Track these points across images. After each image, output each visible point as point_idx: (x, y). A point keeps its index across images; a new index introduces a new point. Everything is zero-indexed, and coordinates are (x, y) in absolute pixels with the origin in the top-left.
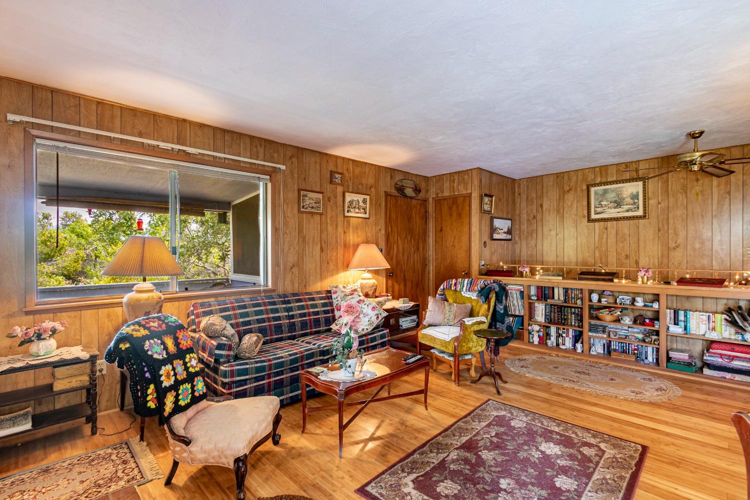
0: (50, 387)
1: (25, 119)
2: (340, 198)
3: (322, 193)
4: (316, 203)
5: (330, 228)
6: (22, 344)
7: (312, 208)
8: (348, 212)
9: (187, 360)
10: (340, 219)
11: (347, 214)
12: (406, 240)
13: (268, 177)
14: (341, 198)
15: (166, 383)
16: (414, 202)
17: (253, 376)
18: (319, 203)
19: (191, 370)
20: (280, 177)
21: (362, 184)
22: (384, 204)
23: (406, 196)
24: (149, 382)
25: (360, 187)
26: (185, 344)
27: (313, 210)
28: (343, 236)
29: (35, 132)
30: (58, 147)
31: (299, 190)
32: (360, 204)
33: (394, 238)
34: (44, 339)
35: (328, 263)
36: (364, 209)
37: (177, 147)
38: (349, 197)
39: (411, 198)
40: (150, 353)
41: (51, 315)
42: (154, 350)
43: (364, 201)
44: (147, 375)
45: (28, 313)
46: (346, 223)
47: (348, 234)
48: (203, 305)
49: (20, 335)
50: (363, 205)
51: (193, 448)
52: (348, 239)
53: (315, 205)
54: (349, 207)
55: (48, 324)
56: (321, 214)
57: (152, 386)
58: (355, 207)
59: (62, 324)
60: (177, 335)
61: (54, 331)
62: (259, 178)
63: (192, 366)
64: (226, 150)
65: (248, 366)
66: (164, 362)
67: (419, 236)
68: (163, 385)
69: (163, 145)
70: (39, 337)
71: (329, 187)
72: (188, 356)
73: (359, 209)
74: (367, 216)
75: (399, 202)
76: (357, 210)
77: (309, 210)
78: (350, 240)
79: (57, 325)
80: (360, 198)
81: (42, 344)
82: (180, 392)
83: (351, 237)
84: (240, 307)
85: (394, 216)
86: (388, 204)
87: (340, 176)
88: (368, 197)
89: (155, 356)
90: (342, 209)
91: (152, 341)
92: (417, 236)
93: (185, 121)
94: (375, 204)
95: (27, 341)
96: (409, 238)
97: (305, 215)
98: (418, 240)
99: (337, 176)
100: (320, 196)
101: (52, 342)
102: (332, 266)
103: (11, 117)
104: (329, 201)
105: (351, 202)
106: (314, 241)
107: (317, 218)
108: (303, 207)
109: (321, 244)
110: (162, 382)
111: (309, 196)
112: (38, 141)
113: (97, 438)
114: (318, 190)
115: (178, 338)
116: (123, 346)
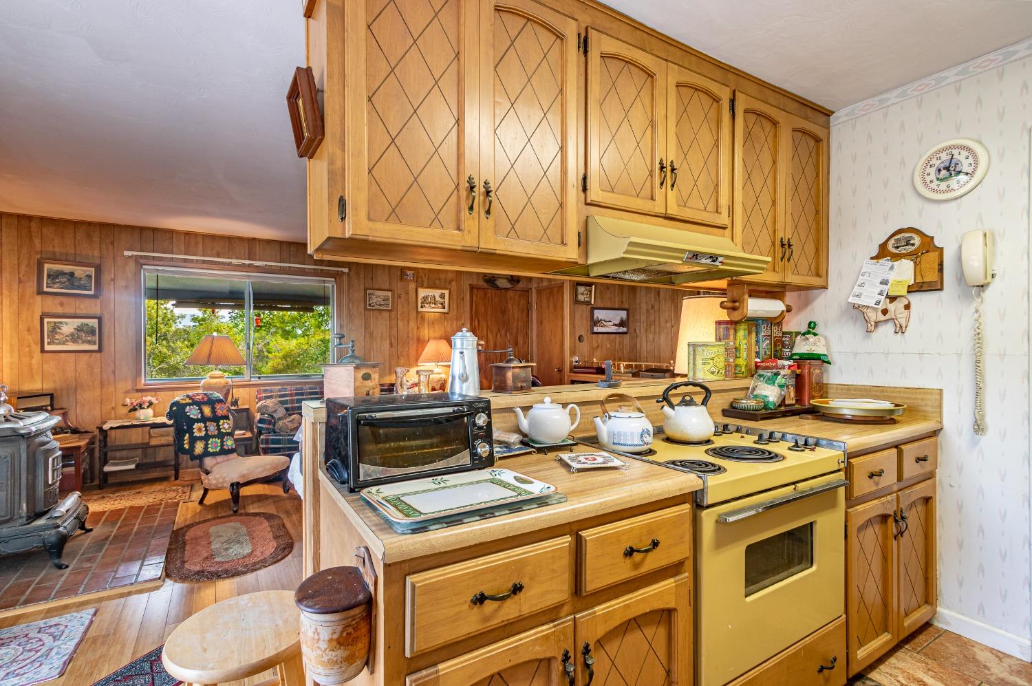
0: (148, 443)
1: (136, 253)
2: (412, 294)
3: (391, 291)
4: (383, 300)
5: (400, 324)
6: (130, 411)
7: (380, 305)
8: (422, 307)
9: (220, 424)
10: (413, 315)
11: (420, 310)
12: (499, 335)
13: (334, 279)
14: (414, 294)
15: (197, 434)
16: (510, 293)
17: (286, 446)
18: (388, 300)
19: (222, 430)
20: (345, 278)
21: (439, 279)
22: (468, 297)
23: (498, 288)
24: (186, 432)
25: (437, 282)
26: (220, 412)
27: (381, 308)
28: (415, 332)
29: (142, 261)
30: (158, 270)
31: (366, 290)
32: (437, 299)
33: (482, 331)
34: (144, 408)
35: (398, 358)
36: (442, 304)
37: (247, 262)
38: (423, 293)
39: (507, 289)
40: (188, 414)
41: (153, 393)
42: (192, 413)
43: (442, 296)
44: (185, 427)
45: (138, 391)
46: (419, 318)
47: (422, 330)
48: (265, 391)
49: (129, 404)
50: (442, 300)
51: (210, 476)
52: (422, 334)
53: (382, 303)
54: (423, 303)
55: (148, 398)
56: (389, 311)
57: (187, 435)
58: (430, 303)
59: (157, 399)
60: (215, 406)
61: (151, 404)
62: (324, 281)
63: (224, 428)
64: (292, 260)
65: (281, 438)
66: (198, 421)
67: (518, 329)
68: (195, 435)
69: (234, 261)
70: (141, 406)
71: (400, 285)
72: (222, 421)
73: (435, 304)
74: (446, 310)
75: (489, 295)
76: (433, 306)
77: (377, 307)
78: (424, 335)
79: (154, 400)
80: (437, 293)
81: (142, 411)
82: (209, 442)
83: (426, 332)
84: (298, 394)
85: (482, 309)
86: (474, 298)
87: (412, 272)
88: (446, 292)
89: (191, 416)
90: (415, 305)
91: (191, 407)
92: (515, 330)
93: (254, 239)
94: (456, 299)
95: (134, 409)
96: (503, 332)
97: (372, 312)
98: (517, 333)
99: (408, 273)
100: (389, 294)
101: (150, 412)
102: (402, 361)
103: (127, 253)
104: (400, 297)
105: (425, 298)
106: (382, 337)
107: (386, 315)
108: (370, 305)
109: (391, 340)
110: (194, 433)
111: (376, 294)
112: (144, 267)
113: (178, 482)
114: (387, 288)
115: (215, 408)
116: (174, 408)
